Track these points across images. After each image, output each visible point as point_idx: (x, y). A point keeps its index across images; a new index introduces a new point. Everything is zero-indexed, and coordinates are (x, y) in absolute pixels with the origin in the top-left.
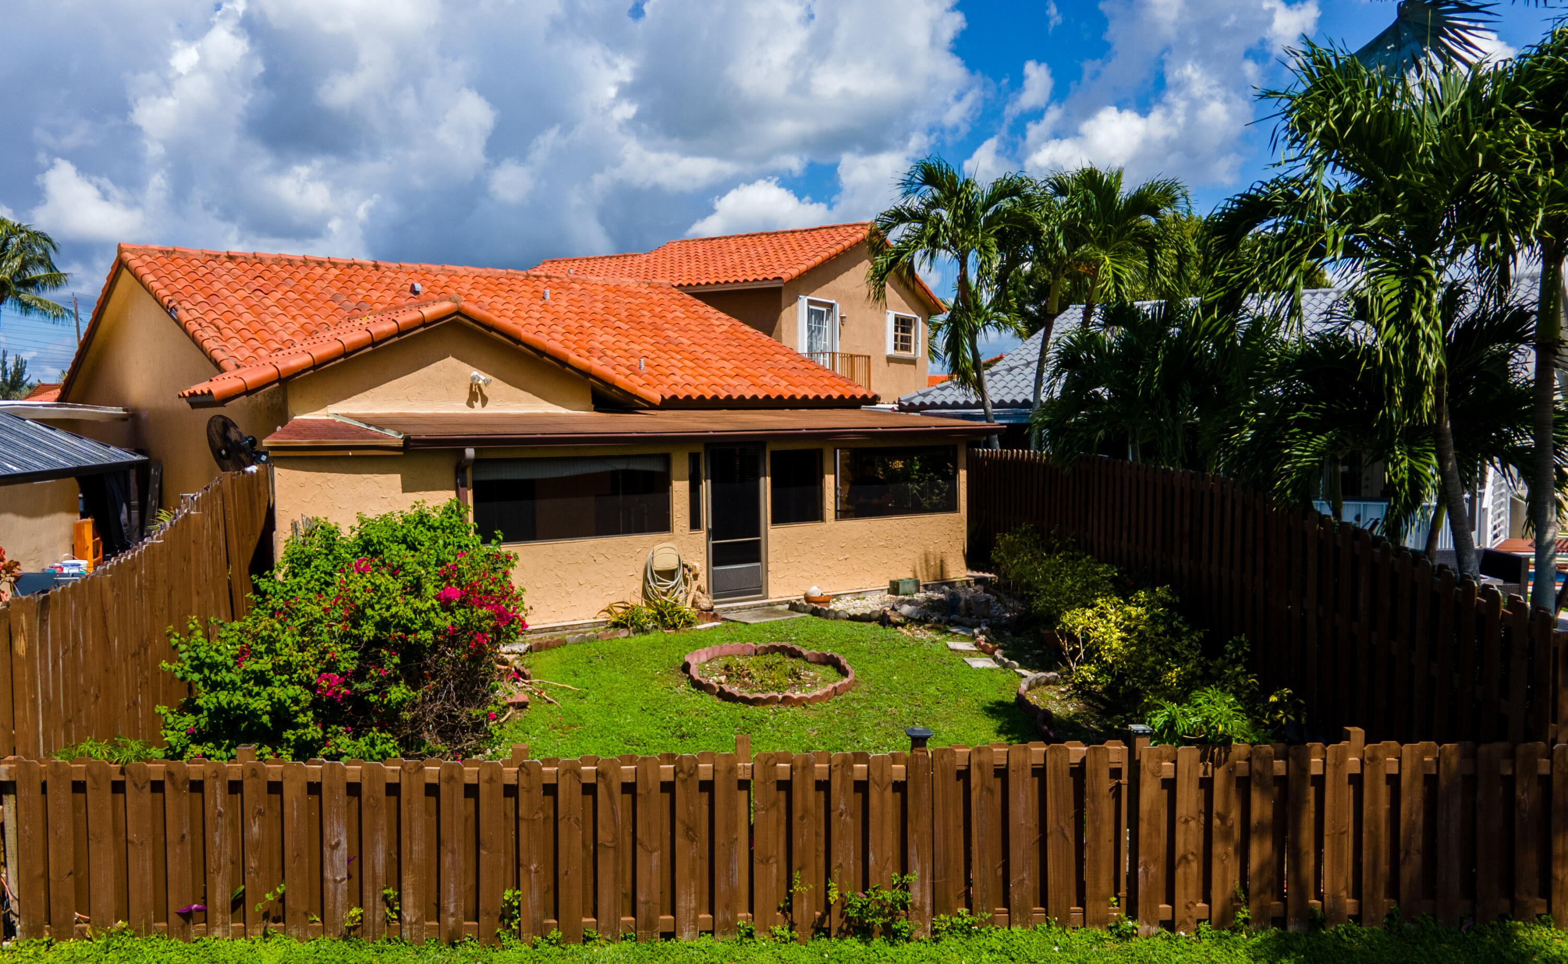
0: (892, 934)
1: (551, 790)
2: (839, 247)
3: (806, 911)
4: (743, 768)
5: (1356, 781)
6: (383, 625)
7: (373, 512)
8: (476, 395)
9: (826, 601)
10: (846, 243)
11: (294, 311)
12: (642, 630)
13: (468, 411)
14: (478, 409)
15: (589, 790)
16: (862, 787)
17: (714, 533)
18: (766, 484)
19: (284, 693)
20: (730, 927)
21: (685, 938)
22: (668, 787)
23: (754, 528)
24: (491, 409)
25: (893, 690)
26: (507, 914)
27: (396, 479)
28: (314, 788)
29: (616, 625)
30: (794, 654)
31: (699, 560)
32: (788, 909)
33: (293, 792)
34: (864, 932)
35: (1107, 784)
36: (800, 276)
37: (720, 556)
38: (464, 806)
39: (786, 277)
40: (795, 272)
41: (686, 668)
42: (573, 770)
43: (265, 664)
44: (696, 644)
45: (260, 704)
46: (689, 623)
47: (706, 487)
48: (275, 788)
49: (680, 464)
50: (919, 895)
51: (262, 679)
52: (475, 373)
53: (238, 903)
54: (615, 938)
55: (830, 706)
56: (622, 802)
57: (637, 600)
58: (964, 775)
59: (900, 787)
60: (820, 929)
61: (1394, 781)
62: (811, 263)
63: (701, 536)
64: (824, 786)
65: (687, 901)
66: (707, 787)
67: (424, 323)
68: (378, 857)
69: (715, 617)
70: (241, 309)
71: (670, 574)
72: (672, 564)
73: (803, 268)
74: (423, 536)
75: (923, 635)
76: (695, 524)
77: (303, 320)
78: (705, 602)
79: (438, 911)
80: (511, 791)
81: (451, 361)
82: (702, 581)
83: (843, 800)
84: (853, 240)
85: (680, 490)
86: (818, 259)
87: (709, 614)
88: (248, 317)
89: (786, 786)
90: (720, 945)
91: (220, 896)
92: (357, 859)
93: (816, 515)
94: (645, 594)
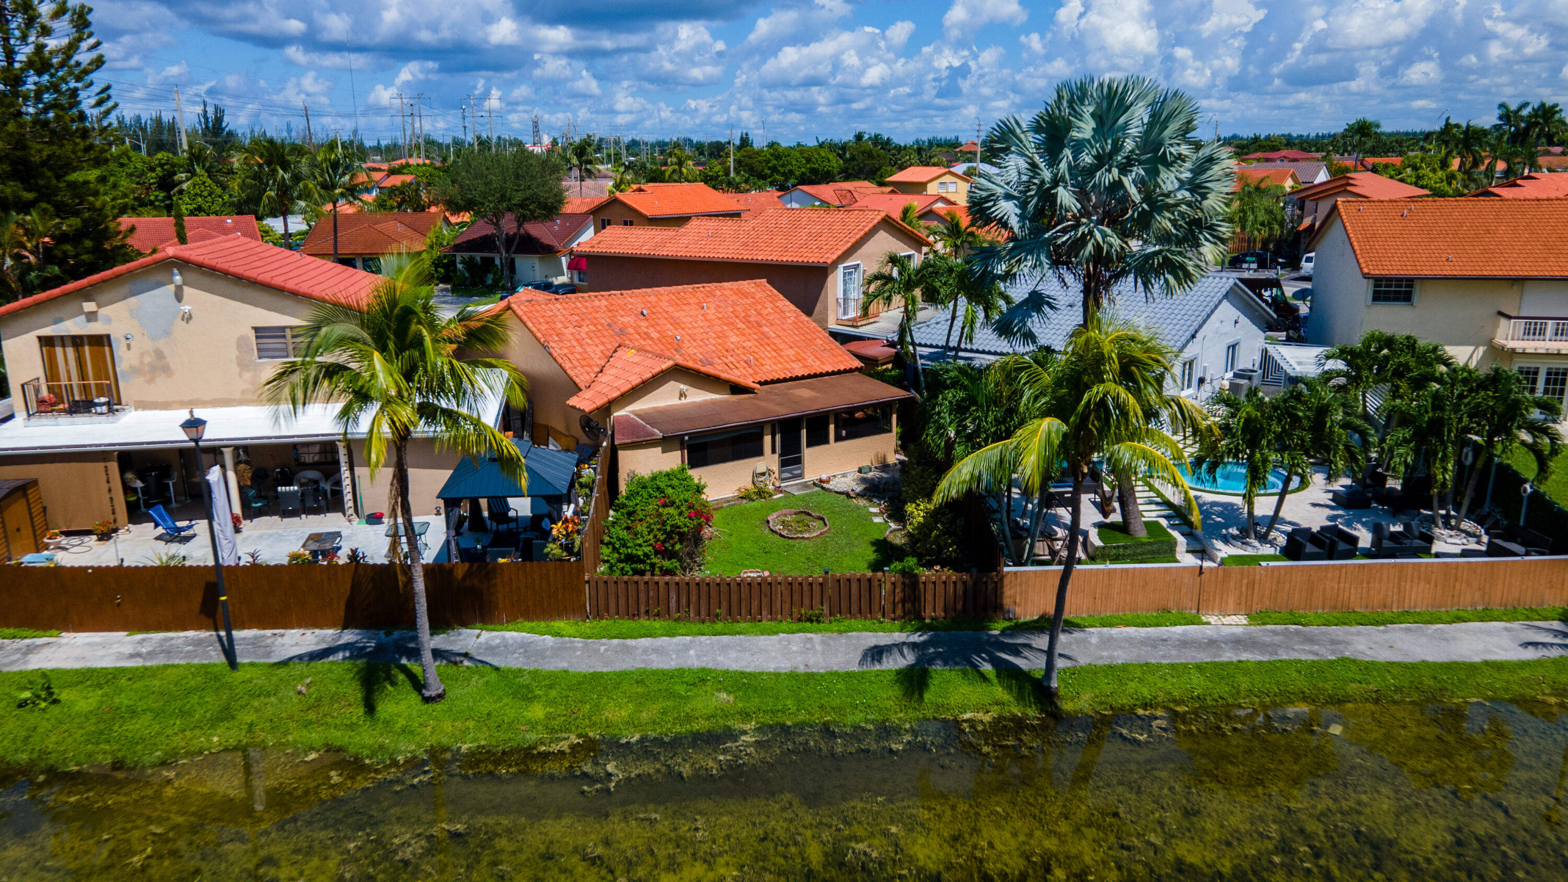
0: (818, 622)
1: (729, 584)
2: (862, 233)
3: (796, 615)
4: (779, 579)
5: (945, 583)
6: (672, 526)
7: (656, 470)
8: (682, 395)
9: (828, 481)
10: (867, 229)
11: (597, 342)
12: (753, 500)
13: (679, 402)
14: (683, 401)
15: (739, 584)
16: (811, 584)
17: (781, 455)
18: (804, 432)
19: (647, 549)
20: (776, 619)
21: (764, 622)
22: (759, 584)
23: (799, 450)
24: (689, 400)
25: (842, 533)
26: (717, 616)
27: (659, 449)
28: (667, 583)
29: (742, 498)
30: (809, 514)
31: (775, 467)
32: (791, 615)
33: (661, 584)
34: (812, 621)
35: (877, 583)
36: (838, 258)
37: (784, 464)
38: (706, 588)
39: (829, 261)
40: (834, 257)
41: (768, 522)
42: (734, 580)
43: (640, 541)
44: (773, 509)
45: (640, 553)
46: (771, 496)
47: (778, 437)
48: (657, 583)
49: (768, 429)
50: (826, 611)
51: (640, 545)
52: (682, 386)
53: (647, 612)
54: (745, 621)
55: (818, 540)
56: (747, 588)
57: (750, 486)
58: (839, 581)
59: (821, 584)
60: (800, 620)
61: (955, 583)
62: (845, 248)
63: (777, 456)
64: (801, 584)
65: (764, 613)
66: (770, 584)
67: (662, 371)
68: (684, 601)
69: (781, 492)
70: (575, 344)
71: (763, 474)
72: (764, 470)
73: (840, 252)
74: (675, 482)
75: (862, 502)
76: (774, 451)
77: (602, 348)
78: (777, 484)
79: (699, 614)
80: (718, 584)
81: (672, 383)
82: (777, 475)
83: (805, 588)
84: (871, 225)
85: (767, 439)
86: (849, 244)
87: (778, 490)
88: (579, 349)
89: (791, 584)
90: (773, 624)
91: (642, 610)
92: (678, 601)
93: (826, 441)
94: (753, 483)
